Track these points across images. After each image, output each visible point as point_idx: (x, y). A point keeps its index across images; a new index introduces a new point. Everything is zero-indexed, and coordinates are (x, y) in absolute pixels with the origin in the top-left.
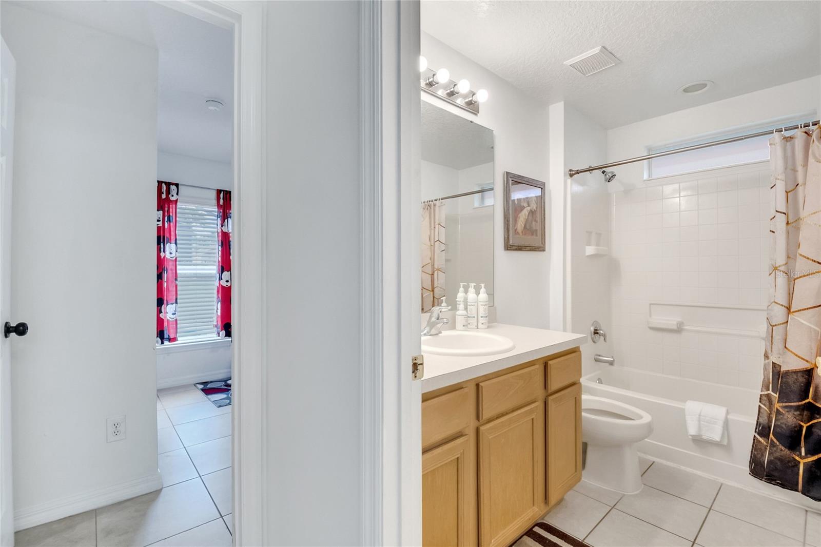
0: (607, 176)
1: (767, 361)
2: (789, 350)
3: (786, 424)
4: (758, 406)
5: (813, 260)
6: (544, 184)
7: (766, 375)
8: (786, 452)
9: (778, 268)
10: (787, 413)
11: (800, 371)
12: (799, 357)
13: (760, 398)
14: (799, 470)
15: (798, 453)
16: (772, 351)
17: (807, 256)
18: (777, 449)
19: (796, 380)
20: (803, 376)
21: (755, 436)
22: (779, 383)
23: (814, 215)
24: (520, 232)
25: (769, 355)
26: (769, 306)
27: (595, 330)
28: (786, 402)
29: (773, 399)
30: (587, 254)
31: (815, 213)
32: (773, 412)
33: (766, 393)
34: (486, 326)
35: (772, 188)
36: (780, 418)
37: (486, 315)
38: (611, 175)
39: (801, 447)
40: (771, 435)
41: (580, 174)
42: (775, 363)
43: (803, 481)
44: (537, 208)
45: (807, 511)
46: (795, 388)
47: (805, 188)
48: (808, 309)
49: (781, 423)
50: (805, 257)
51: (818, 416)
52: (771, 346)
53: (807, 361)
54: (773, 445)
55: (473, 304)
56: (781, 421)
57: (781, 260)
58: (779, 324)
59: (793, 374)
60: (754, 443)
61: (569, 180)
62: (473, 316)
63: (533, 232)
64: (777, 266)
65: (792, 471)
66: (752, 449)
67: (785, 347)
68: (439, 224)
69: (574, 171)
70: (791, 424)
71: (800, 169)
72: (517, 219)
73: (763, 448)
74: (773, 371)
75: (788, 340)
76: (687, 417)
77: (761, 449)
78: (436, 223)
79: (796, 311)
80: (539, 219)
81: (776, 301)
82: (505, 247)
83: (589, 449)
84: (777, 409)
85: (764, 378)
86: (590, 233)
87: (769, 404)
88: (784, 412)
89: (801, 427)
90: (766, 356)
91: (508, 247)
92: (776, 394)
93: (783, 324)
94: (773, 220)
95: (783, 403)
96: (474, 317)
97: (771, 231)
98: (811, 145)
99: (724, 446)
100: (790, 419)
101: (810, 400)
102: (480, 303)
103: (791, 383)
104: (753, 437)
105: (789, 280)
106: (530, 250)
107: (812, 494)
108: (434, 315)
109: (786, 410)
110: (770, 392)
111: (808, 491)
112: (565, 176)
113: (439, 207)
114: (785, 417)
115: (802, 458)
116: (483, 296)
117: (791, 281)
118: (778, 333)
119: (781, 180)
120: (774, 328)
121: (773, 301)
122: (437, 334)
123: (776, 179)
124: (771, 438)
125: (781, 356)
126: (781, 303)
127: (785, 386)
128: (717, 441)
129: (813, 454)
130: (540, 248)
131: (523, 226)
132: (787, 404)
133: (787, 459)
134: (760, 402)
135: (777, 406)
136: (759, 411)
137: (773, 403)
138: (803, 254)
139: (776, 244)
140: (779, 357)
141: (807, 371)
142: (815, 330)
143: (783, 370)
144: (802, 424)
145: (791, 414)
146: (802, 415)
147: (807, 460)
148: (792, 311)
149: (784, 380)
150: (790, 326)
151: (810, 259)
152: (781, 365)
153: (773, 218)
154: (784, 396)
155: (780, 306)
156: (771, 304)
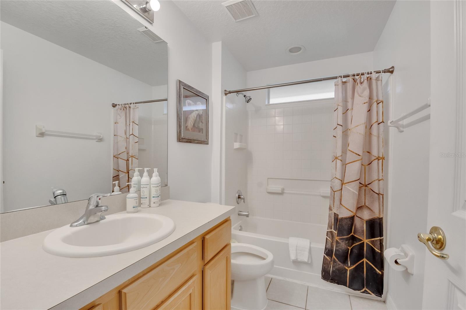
0: (247, 99)
1: (330, 212)
2: (343, 206)
3: (341, 249)
4: (326, 238)
5: (356, 154)
6: (208, 97)
7: (330, 220)
8: (341, 265)
9: (338, 158)
10: (342, 242)
11: (349, 218)
12: (348, 209)
13: (327, 234)
14: (347, 274)
15: (347, 265)
16: (334, 206)
17: (353, 151)
18: (337, 264)
19: (347, 223)
20: (350, 221)
21: (324, 256)
22: (338, 225)
23: (357, 127)
24: (190, 129)
25: (332, 209)
26: (332, 180)
27: (239, 196)
28: (341, 236)
29: (334, 234)
30: (235, 147)
31: (357, 126)
32: (334, 242)
33: (330, 230)
34: (158, 205)
35: (335, 111)
36: (338, 245)
37: (158, 195)
38: (249, 99)
39: (348, 261)
40: (334, 256)
41: (231, 94)
42: (336, 214)
43: (349, 281)
44: (202, 113)
45: (349, 295)
46: (346, 227)
47: (352, 112)
48: (353, 182)
49: (339, 249)
51: (355, 242)
52: (333, 203)
53: (352, 212)
54: (335, 261)
55: (145, 186)
56: (339, 248)
57: (339, 154)
58: (337, 191)
59: (345, 219)
60: (324, 260)
61: (224, 97)
62: (146, 196)
63: (200, 130)
64: (337, 156)
65: (344, 275)
66: (323, 264)
67: (341, 204)
68: (133, 122)
69: (228, 91)
70: (344, 248)
71: (350, 100)
72: (188, 119)
73: (328, 263)
74: (334, 218)
75: (342, 200)
76: (290, 248)
77: (327, 263)
78: (131, 121)
79: (347, 183)
80: (204, 121)
81: (336, 177)
82: (178, 139)
83: (236, 284)
84: (337, 240)
85: (329, 222)
86: (236, 134)
87: (332, 237)
88: (340, 242)
89: (348, 249)
90: (330, 209)
91: (180, 139)
92: (336, 231)
93: (340, 190)
94: (335, 130)
95: (340, 236)
96: (146, 198)
97: (334, 136)
98: (356, 87)
99: (309, 264)
100: (343, 245)
101: (352, 234)
102: (152, 186)
103: (344, 225)
104: (323, 256)
105: (343, 165)
106: (198, 143)
107: (353, 287)
108: (92, 204)
110: (333, 230)
111: (352, 286)
112: (222, 94)
113: (133, 109)
114: (341, 245)
115: (349, 267)
116: (156, 178)
117: (344, 165)
118: (337, 194)
119: (341, 106)
120: (335, 193)
121: (335, 177)
122: (97, 221)
123: (338, 105)
124: (334, 257)
126: (339, 178)
127: (341, 227)
128: (306, 262)
129: (354, 265)
130: (205, 142)
131: (193, 125)
132: (342, 237)
133: (342, 269)
134: (327, 236)
135: (337, 238)
136: (326, 241)
137: (334, 237)
138: (351, 150)
139: (337, 144)
140: (337, 210)
141: (351, 217)
142: (356, 194)
143: (339, 217)
144: (349, 248)
145: (344, 243)
146: (349, 243)
147: (351, 268)
148: (344, 183)
149: (340, 223)
150: (343, 191)
151: (354, 153)
152: (338, 214)
153: (335, 129)
154: (340, 233)
155: (338, 180)
156: (333, 179)
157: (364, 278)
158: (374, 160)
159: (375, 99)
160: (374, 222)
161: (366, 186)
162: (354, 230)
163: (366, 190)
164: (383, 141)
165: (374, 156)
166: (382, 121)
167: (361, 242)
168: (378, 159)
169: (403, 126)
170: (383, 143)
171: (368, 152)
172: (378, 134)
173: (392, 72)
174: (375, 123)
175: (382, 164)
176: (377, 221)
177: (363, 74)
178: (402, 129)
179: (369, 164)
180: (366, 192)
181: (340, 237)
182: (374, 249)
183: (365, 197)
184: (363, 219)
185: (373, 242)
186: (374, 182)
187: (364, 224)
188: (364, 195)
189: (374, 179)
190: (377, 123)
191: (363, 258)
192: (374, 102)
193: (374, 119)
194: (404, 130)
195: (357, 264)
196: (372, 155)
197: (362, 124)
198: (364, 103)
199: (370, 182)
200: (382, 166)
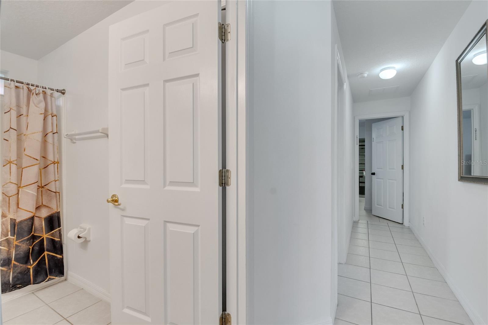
1: (4, 219)
2: (21, 209)
3: (22, 251)
5: (33, 158)
7: (4, 228)
8: (23, 267)
9: (13, 162)
10: (23, 245)
11: (29, 219)
12: (28, 211)
14: (30, 273)
15: (29, 264)
16: (9, 212)
17: (30, 156)
18: (18, 267)
19: (27, 224)
20: (30, 221)
22: (16, 229)
23: (33, 134)
25: (6, 215)
26: (5, 184)
28: (22, 239)
29: (12, 240)
32: (12, 248)
33: (6, 238)
35: (5, 113)
39: (30, 260)
40: (13, 262)
42: (12, 219)
43: (32, 278)
45: (33, 293)
46: (26, 229)
47: (27, 118)
48: (32, 184)
49: (20, 252)
50: (29, 156)
51: (36, 240)
52: (8, 209)
53: (32, 212)
54: (15, 267)
56: (20, 250)
57: (14, 157)
58: (13, 195)
59: (24, 221)
64: (11, 161)
65: (27, 275)
67: (18, 208)
70: (25, 250)
71: (24, 107)
74: (11, 223)
75: (20, 203)
79: (24, 186)
81: (11, 182)
84: (16, 245)
87: (8, 244)
88: (21, 245)
89: (30, 249)
90: (4, 216)
92: (14, 236)
93: (16, 194)
97: (4, 139)
98: (31, 96)
100: (24, 247)
101: (33, 233)
103: (24, 227)
105: (18, 169)
109: (22, 243)
110: (9, 236)
111: (36, 281)
114: (22, 247)
115: (31, 265)
117: (20, 169)
118: (13, 200)
119: (14, 110)
120: (10, 198)
121: (9, 182)
123: (11, 108)
125: (15, 214)
126: (15, 183)
127: (20, 230)
129: (36, 261)
132: (22, 240)
133: (24, 270)
135: (15, 243)
137: (11, 243)
138: (27, 154)
139: (10, 147)
140: (14, 215)
141: (31, 218)
142: (35, 195)
143: (17, 221)
144: (30, 247)
145: (25, 244)
146: (30, 242)
147: (33, 266)
148: (21, 186)
149: (19, 226)
150: (21, 195)
151: (32, 158)
152: (16, 219)
153: (6, 132)
154: (19, 236)
155: (15, 185)
156: (7, 184)
157: (47, 269)
158: (50, 164)
159: (50, 112)
160: (52, 217)
161: (43, 187)
162: (34, 230)
163: (43, 191)
164: (57, 149)
165: (50, 160)
166: (56, 132)
167: (41, 239)
168: (54, 163)
169: (75, 139)
170: (57, 150)
171: (43, 157)
172: (53, 142)
173: (64, 93)
174: (50, 133)
175: (58, 168)
176: (56, 215)
177: (37, 86)
178: (75, 141)
179: (45, 168)
180: (43, 192)
181: (20, 240)
182: (54, 240)
183: (42, 198)
184: (41, 218)
185: (52, 235)
186: (51, 183)
187: (42, 222)
188: (41, 196)
189: (51, 181)
190: (52, 133)
191: (44, 251)
192: (49, 115)
193: (49, 129)
194: (77, 142)
195: (39, 259)
196: (48, 159)
197: (39, 132)
198: (41, 114)
199: (47, 183)
200: (58, 169)
